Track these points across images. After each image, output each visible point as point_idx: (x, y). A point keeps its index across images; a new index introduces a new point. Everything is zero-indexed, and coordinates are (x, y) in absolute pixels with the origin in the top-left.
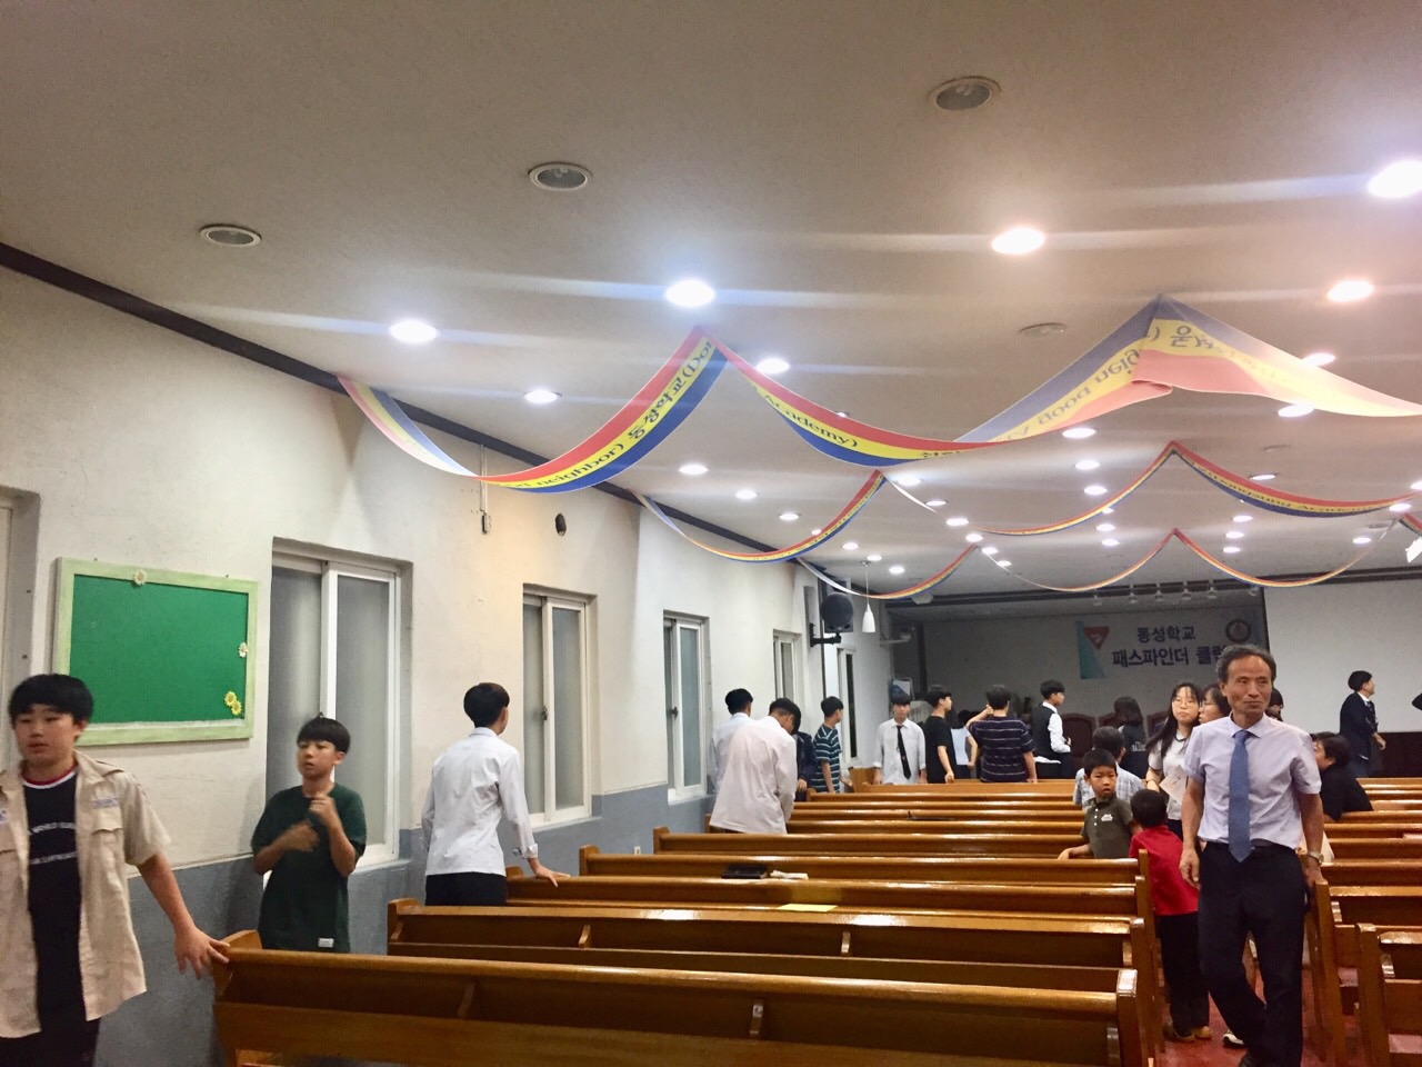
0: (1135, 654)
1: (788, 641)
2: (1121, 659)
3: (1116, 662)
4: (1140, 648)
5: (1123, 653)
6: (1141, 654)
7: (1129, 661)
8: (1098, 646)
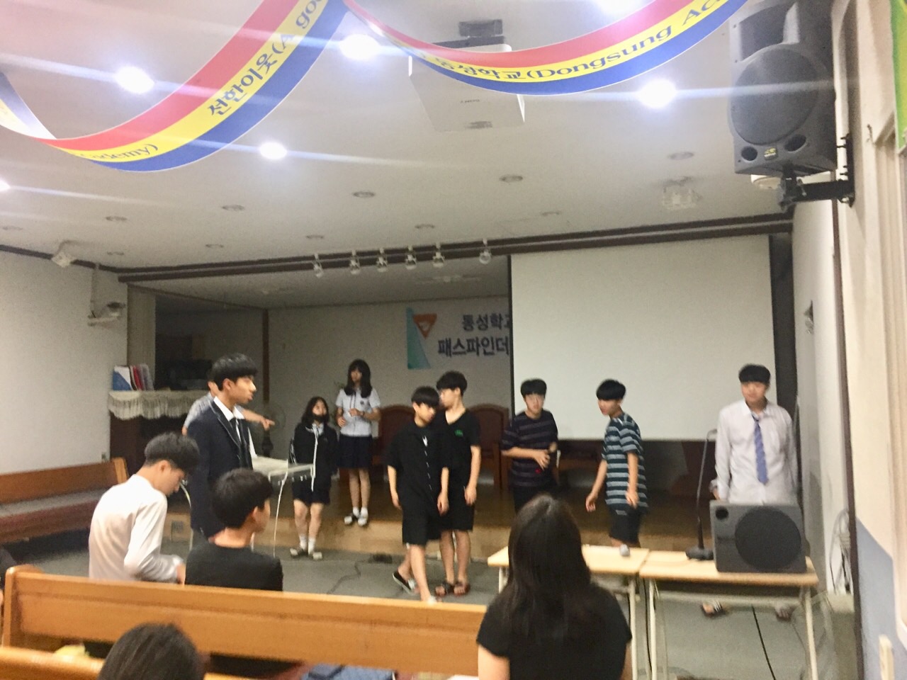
0: (459, 343)
2: (446, 348)
3: (441, 351)
4: (464, 337)
5: (448, 342)
6: (464, 343)
7: (452, 350)
8: (425, 335)
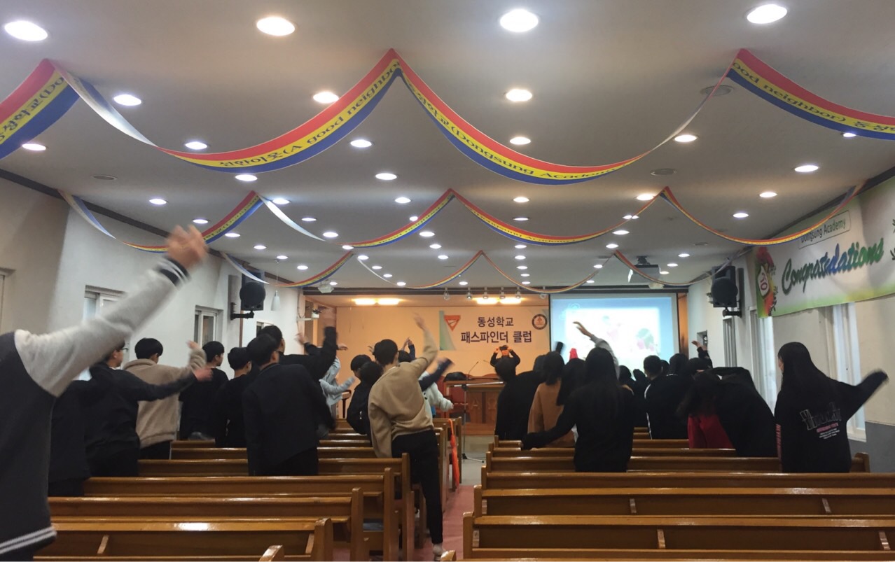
0: (475, 335)
1: (211, 314)
2: (466, 337)
3: (462, 340)
4: (479, 330)
5: (468, 333)
6: (479, 334)
7: (471, 339)
8: (452, 328)
